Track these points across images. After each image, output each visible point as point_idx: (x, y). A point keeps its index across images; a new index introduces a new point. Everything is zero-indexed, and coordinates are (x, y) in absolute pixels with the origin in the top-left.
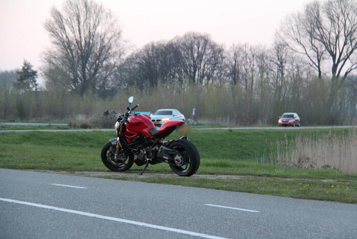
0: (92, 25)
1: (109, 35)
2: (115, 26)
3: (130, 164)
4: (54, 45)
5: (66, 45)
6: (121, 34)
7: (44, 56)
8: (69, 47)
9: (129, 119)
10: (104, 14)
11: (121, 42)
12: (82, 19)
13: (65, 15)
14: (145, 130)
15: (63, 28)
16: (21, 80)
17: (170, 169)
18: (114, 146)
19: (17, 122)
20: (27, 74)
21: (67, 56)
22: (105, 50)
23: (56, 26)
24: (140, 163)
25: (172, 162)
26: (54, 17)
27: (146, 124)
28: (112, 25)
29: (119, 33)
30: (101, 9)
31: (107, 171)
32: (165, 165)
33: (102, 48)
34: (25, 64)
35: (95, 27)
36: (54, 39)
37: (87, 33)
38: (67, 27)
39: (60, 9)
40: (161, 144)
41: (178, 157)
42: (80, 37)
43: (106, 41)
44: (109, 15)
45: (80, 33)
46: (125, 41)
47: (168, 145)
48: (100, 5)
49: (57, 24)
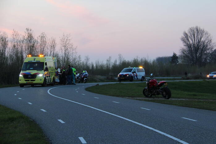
0: (199, 38)
1: (207, 41)
2: (209, 38)
3: (151, 96)
4: (185, 46)
5: (189, 46)
6: (212, 41)
7: (181, 51)
8: (191, 47)
9: (150, 81)
10: (205, 33)
11: (211, 44)
12: (196, 36)
13: (189, 35)
14: (155, 84)
15: (188, 40)
16: (172, 60)
17: (162, 97)
18: (146, 89)
19: (166, 77)
20: (175, 57)
21: (190, 50)
22: (205, 47)
23: (186, 39)
24: (154, 95)
25: (163, 94)
26: (185, 36)
27: (155, 82)
28: (208, 37)
29: (211, 40)
30: (203, 31)
31: (145, 97)
32: (160, 96)
33: (204, 46)
34: (174, 54)
35: (201, 39)
36: (185, 44)
37: (198, 41)
38: (190, 39)
39: (187, 32)
40: (159, 89)
41: (164, 93)
42: (195, 43)
43: (205, 44)
44: (207, 33)
45: (195, 41)
46: (213, 43)
47: (161, 89)
48: (203, 30)
49: (185, 38)
